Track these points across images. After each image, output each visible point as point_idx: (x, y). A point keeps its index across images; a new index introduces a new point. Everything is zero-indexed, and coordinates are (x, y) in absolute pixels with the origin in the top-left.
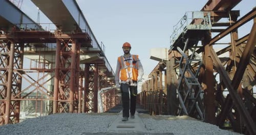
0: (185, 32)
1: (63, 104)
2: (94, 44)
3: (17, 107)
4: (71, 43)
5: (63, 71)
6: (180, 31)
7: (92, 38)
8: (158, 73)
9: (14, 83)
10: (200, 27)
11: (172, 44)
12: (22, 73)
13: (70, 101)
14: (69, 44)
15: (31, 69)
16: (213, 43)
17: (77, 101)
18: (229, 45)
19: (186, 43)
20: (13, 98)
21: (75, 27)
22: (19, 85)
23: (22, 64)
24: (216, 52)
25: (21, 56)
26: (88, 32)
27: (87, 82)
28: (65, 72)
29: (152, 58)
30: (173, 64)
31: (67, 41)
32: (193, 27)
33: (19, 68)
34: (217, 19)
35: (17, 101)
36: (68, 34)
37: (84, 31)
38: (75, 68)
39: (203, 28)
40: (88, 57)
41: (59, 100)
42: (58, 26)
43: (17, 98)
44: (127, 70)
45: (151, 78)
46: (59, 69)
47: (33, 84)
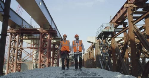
0: (102, 32)
1: (43, 65)
2: (58, 35)
3: (19, 66)
4: (47, 34)
5: (43, 49)
6: (100, 32)
7: (58, 32)
8: (91, 49)
9: (18, 55)
10: (109, 30)
11: (97, 36)
12: (23, 49)
13: (46, 63)
14: (46, 35)
15: (27, 48)
16: (115, 37)
17: (50, 64)
18: (122, 38)
19: (103, 37)
20: (18, 62)
21: (49, 27)
22: (20, 56)
23: (22, 45)
24: (116, 41)
25: (22, 41)
26: (56, 29)
27: (54, 54)
28: (44, 49)
29: (88, 42)
30: (98, 45)
31: (45, 34)
32: (106, 30)
33: (21, 47)
34: (117, 26)
35: (20, 63)
36: (46, 30)
37: (54, 29)
38: (49, 47)
39: (110, 31)
40: (55, 41)
41: (41, 63)
42: (41, 26)
43: (19, 62)
44: (77, 47)
45: (88, 52)
46: (41, 48)
47: (28, 55)
